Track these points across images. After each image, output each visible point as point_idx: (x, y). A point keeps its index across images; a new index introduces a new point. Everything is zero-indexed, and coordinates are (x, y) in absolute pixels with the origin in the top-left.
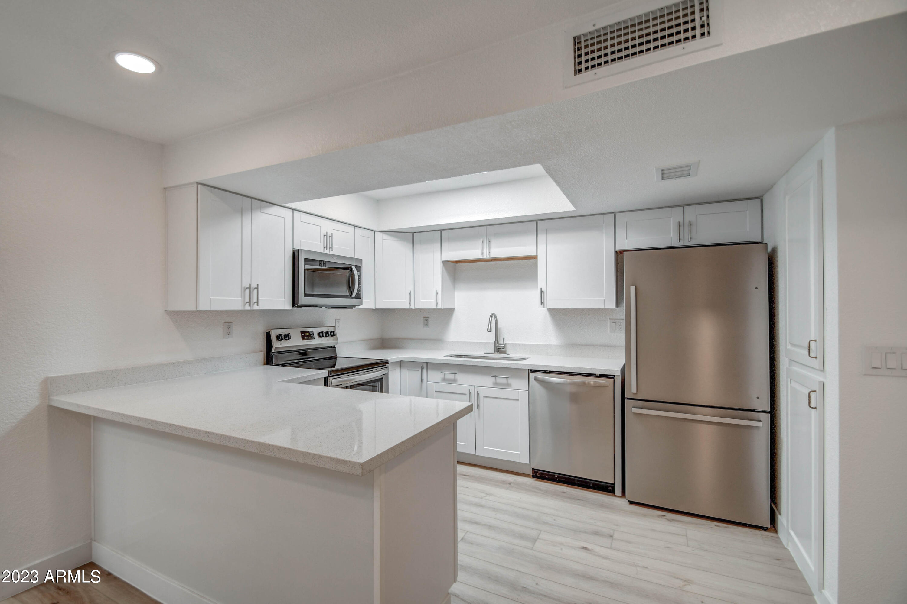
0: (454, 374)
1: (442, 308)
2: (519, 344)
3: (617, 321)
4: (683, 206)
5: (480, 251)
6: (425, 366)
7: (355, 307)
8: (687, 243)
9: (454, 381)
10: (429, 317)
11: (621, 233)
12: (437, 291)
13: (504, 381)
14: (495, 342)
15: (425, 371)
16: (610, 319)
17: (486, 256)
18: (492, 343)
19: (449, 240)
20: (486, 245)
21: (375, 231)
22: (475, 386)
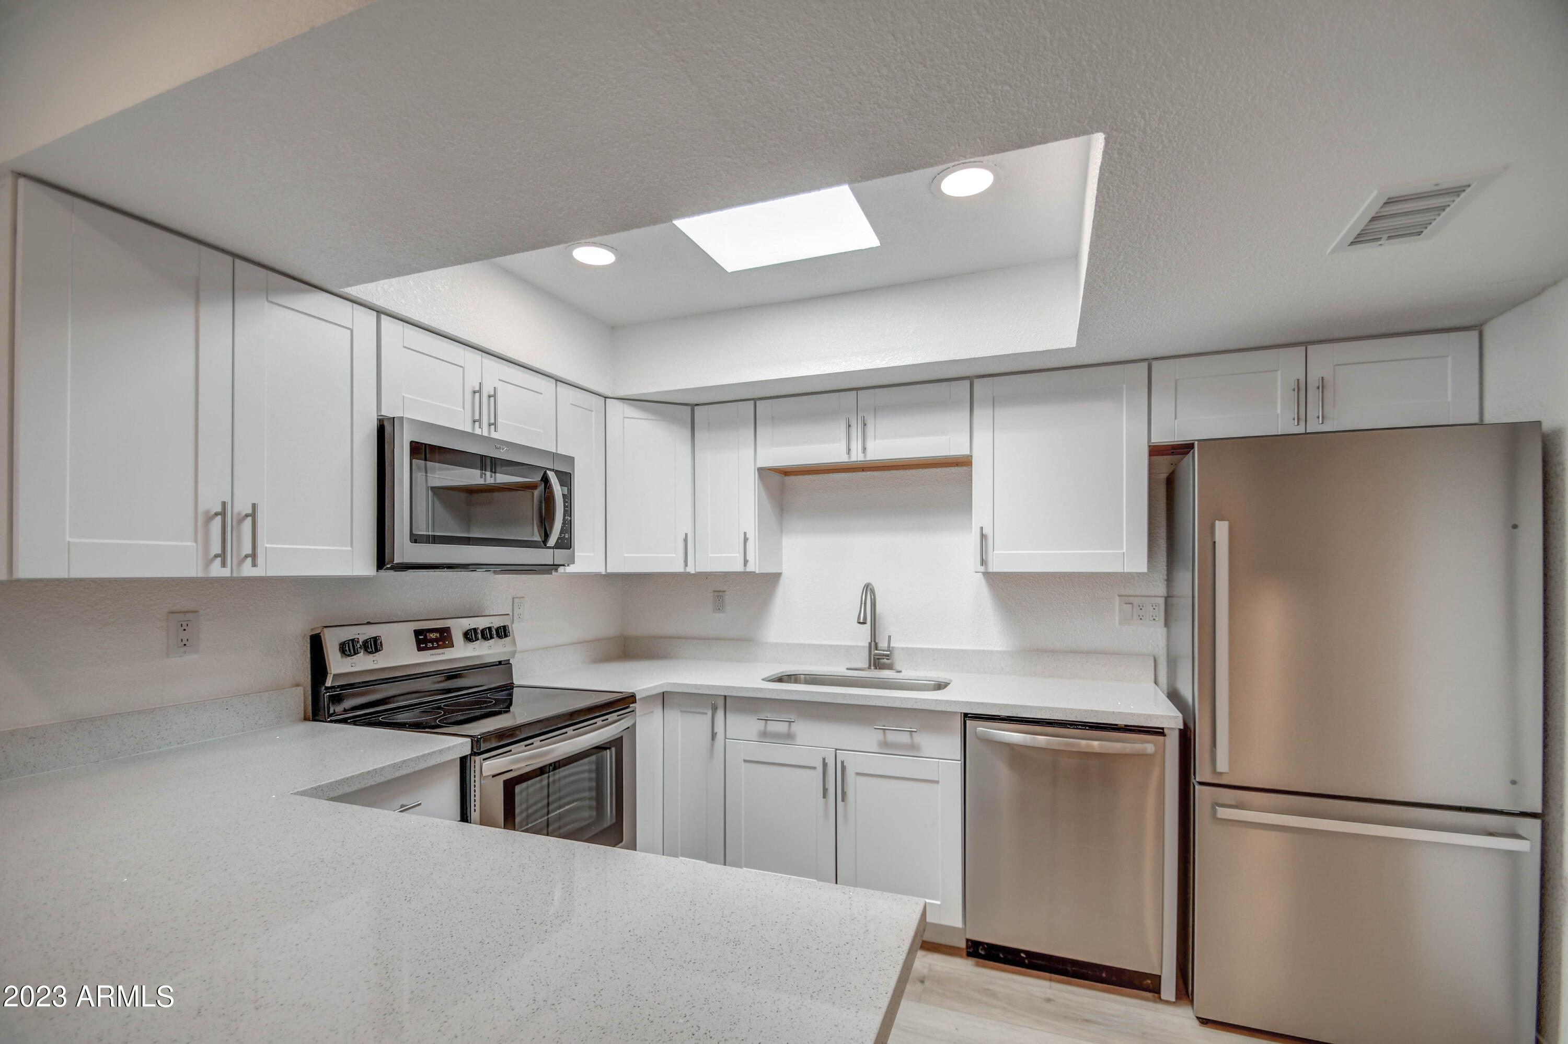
0: (788, 723)
1: (757, 572)
2: (922, 650)
3: (1135, 601)
4: (1306, 344)
5: (843, 446)
6: (720, 702)
7: (556, 570)
8: (1314, 427)
9: (789, 737)
10: (725, 591)
11: (1162, 406)
12: (745, 534)
13: (904, 738)
14: (870, 644)
15: (720, 714)
16: (1122, 596)
17: (857, 456)
18: (863, 647)
19: (774, 420)
20: (856, 432)
21: (606, 398)
22: (836, 749)
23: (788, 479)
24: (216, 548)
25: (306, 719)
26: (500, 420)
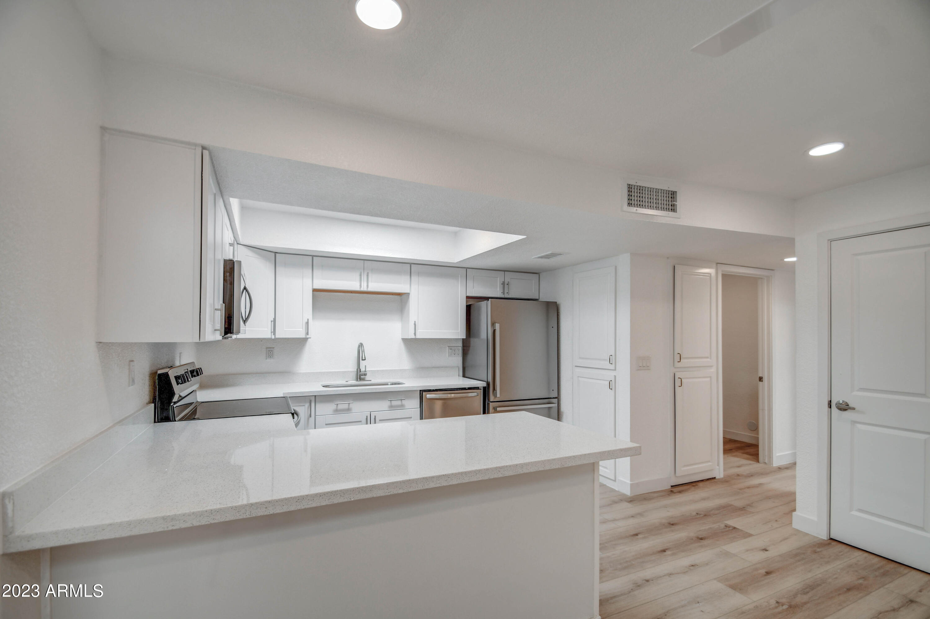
0: (348, 404)
2: (378, 371)
3: (453, 348)
4: (504, 271)
5: (358, 284)
6: (313, 399)
8: (506, 296)
9: (349, 410)
10: (274, 348)
11: (470, 283)
12: (308, 320)
13: (399, 403)
14: (357, 370)
15: (313, 404)
16: (448, 346)
17: (364, 288)
19: (323, 267)
20: (364, 277)
21: (238, 244)
22: (370, 412)
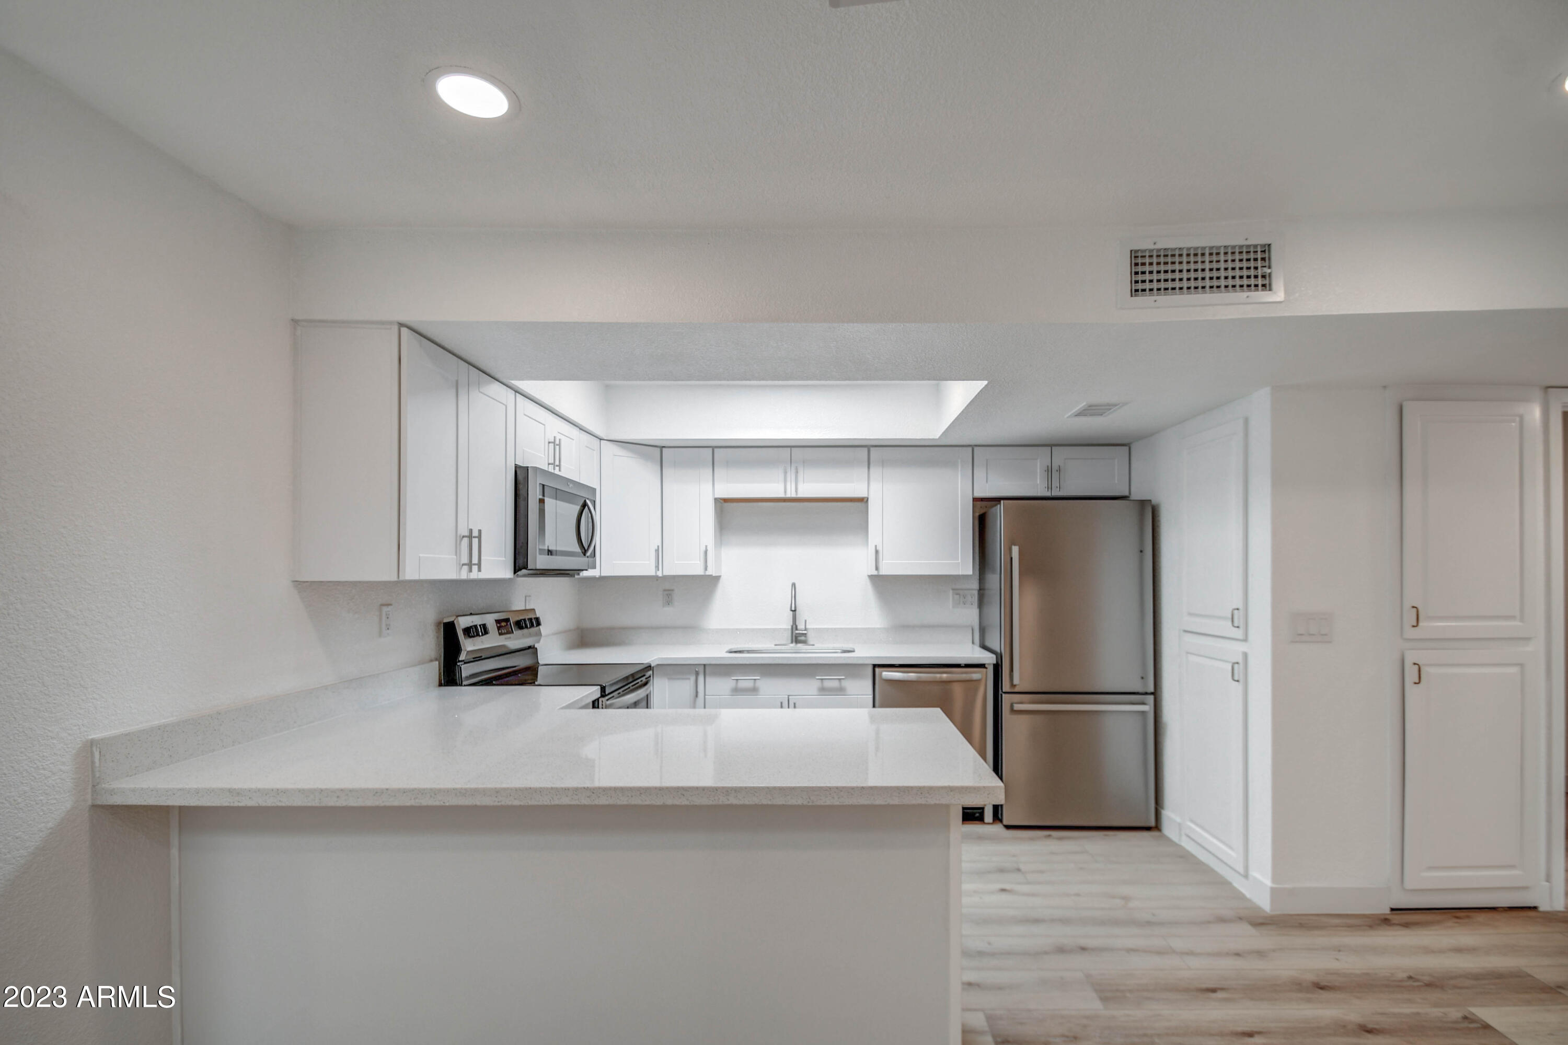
0: (753, 681)
1: (714, 575)
2: (827, 629)
3: (961, 592)
4: (1050, 446)
5: (781, 487)
6: (701, 669)
8: (1056, 493)
9: (756, 690)
10: (672, 590)
11: (980, 474)
12: (706, 546)
13: (834, 684)
14: (792, 627)
15: (701, 679)
16: (953, 589)
17: (791, 494)
18: (785, 629)
19: (728, 464)
20: (791, 476)
21: (601, 439)
22: (789, 696)
23: (726, 504)
24: (465, 560)
25: (440, 685)
26: (562, 464)
